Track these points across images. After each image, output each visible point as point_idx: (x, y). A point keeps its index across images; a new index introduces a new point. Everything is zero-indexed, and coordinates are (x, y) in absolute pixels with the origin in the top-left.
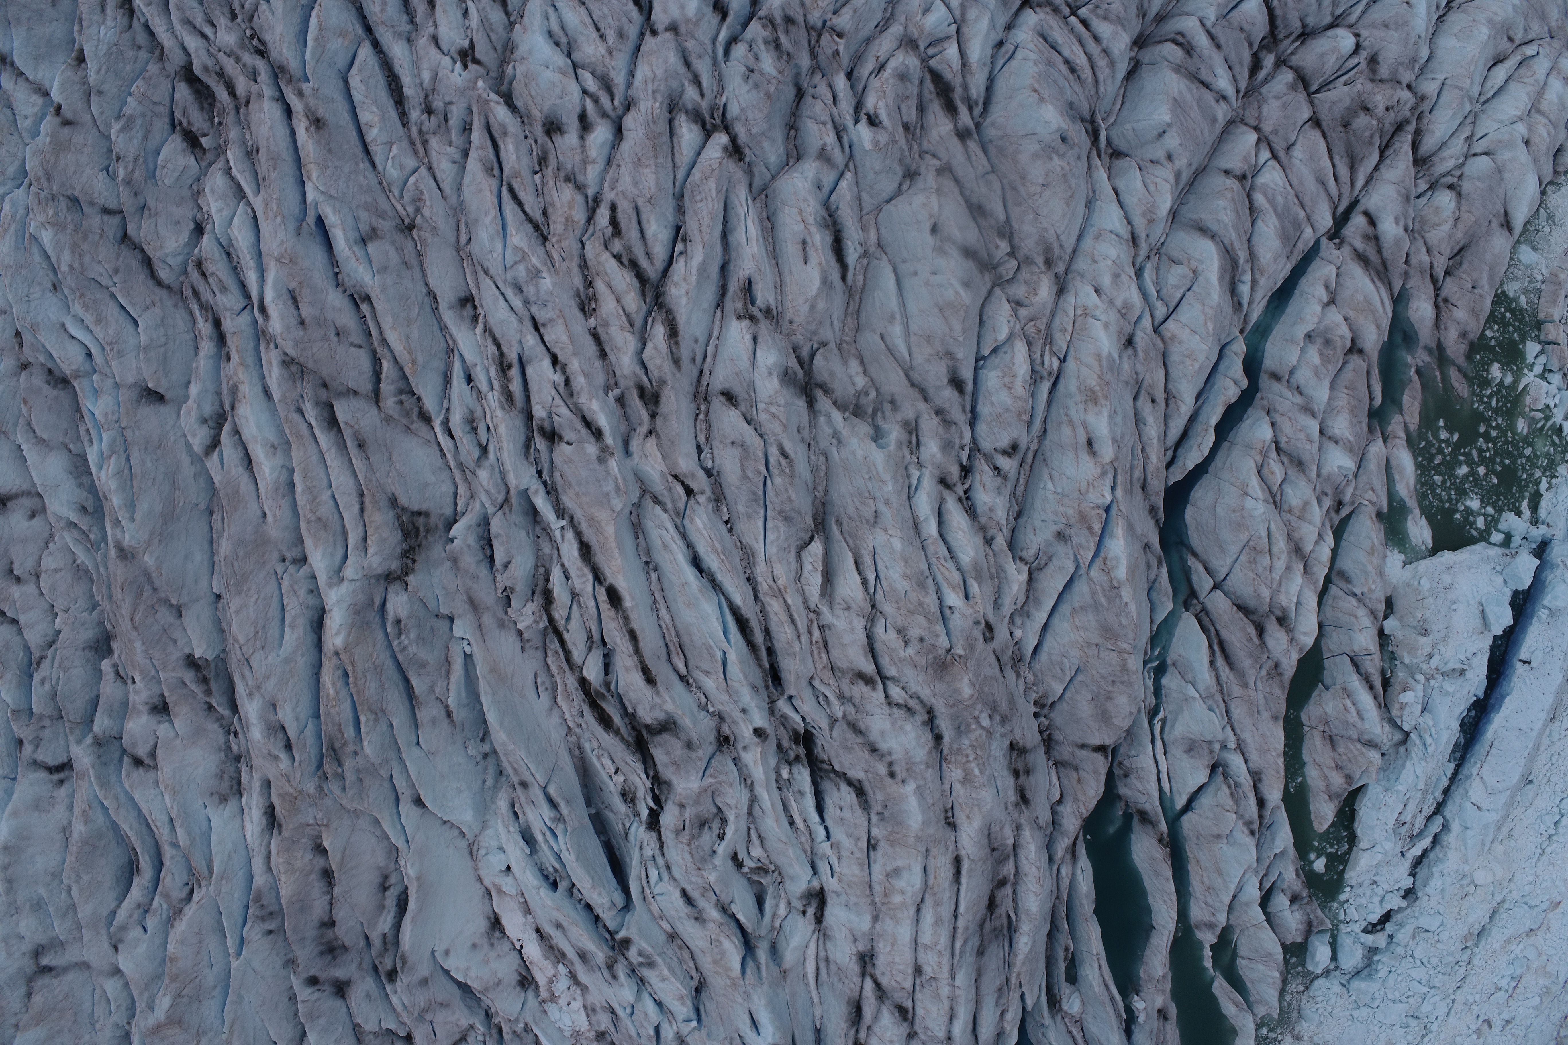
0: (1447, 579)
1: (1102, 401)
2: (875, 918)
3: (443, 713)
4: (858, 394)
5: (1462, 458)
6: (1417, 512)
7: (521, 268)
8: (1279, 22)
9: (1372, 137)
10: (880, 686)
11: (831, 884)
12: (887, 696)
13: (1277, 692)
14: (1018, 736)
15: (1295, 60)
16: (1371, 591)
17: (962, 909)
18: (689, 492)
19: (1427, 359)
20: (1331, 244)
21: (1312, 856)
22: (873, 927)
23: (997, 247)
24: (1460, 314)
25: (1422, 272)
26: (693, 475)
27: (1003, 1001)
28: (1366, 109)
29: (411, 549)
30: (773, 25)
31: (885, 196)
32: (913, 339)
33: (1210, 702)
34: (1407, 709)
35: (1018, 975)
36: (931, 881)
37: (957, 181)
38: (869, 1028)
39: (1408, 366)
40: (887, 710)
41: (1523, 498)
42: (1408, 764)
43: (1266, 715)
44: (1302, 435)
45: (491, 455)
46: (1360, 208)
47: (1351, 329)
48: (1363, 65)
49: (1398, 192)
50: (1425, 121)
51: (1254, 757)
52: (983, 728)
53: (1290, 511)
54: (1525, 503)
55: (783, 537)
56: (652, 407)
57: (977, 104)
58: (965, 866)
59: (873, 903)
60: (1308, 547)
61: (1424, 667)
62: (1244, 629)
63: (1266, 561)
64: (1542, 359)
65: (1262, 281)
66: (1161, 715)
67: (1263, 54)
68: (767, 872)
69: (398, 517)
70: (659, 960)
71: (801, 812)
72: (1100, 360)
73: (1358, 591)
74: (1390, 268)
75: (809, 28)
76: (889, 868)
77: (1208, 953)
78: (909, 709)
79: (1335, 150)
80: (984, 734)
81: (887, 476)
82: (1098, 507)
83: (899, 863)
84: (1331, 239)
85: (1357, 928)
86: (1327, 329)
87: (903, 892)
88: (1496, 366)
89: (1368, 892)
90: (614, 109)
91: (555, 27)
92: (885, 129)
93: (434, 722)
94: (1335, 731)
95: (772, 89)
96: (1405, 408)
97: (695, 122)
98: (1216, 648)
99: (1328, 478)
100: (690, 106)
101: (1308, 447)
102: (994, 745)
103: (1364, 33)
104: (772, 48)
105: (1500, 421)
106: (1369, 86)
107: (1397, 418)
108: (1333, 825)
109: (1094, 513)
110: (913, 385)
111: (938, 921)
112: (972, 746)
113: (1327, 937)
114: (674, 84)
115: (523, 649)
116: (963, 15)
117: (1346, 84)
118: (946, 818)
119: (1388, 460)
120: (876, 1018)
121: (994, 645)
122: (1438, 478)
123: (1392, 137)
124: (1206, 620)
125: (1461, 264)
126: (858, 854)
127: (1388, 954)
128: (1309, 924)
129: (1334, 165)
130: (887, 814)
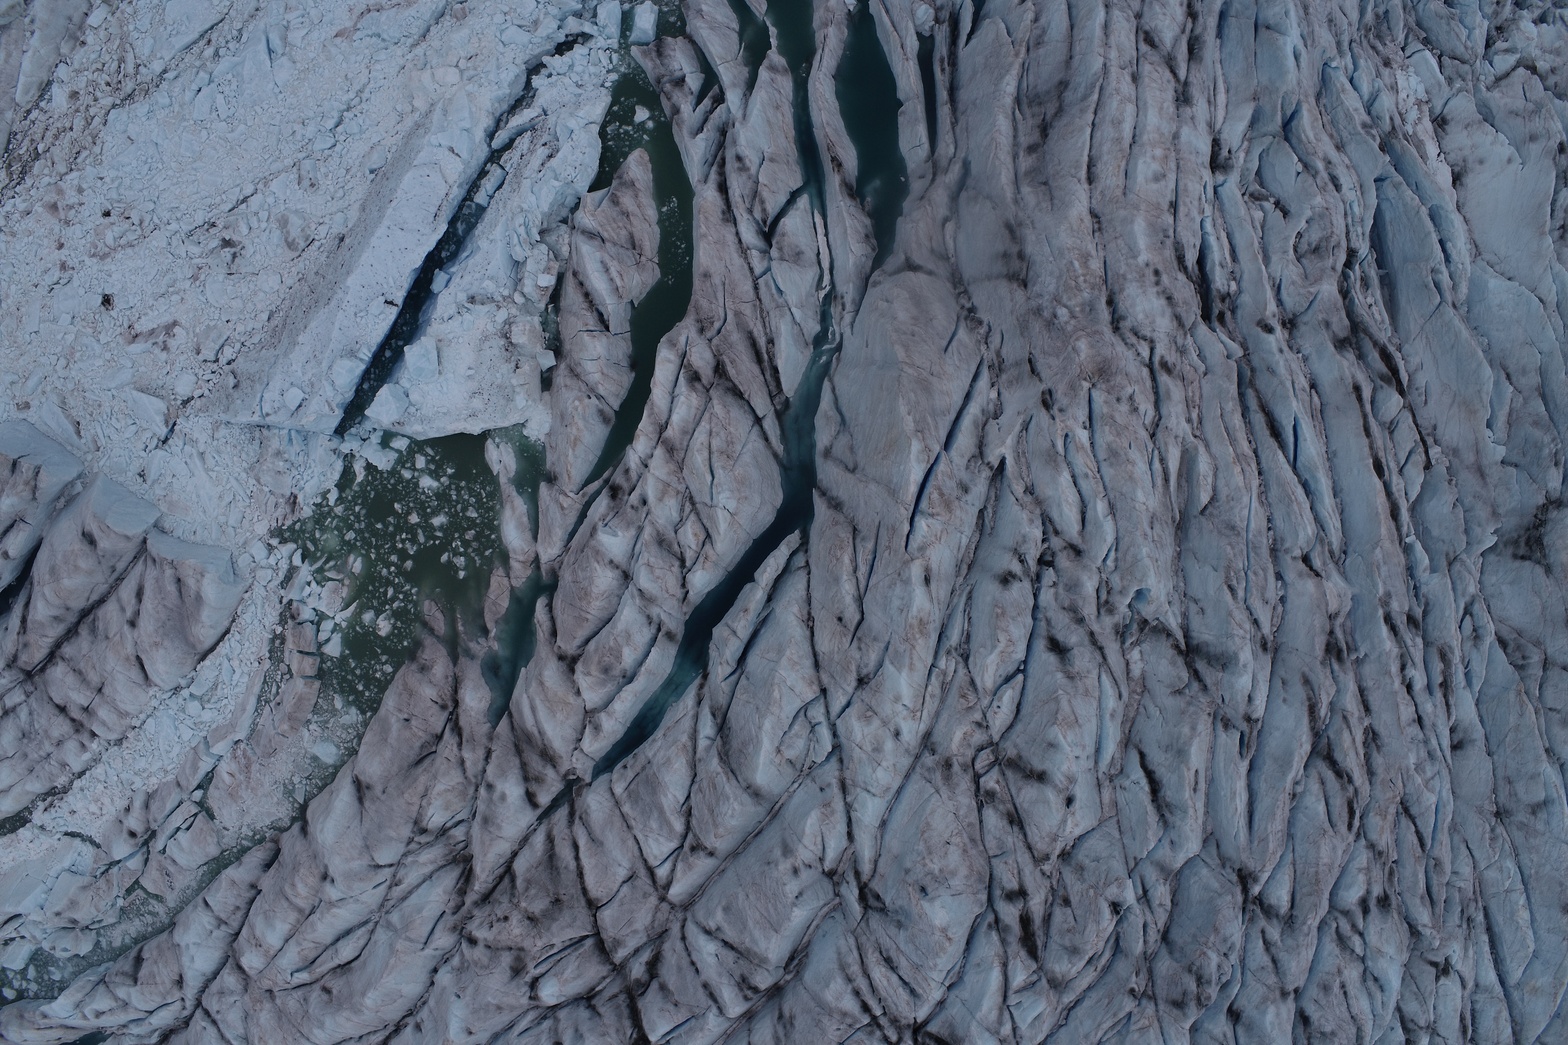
0: (477, 403)
1: (915, 622)
2: (1176, 136)
3: (1514, 379)
4: (1137, 643)
5: (439, 534)
6: (503, 480)
7: (1429, 774)
8: (626, 1012)
9: (527, 889)
10: (1156, 359)
11: (1207, 174)
12: (1152, 350)
13: (704, 303)
14: (1020, 294)
15: (604, 970)
16: (580, 399)
17: (1089, 130)
18: (1306, 559)
19: (472, 645)
20: (579, 773)
21: (650, 124)
22: (1179, 128)
23: (998, 782)
24: (429, 692)
25: (472, 739)
26: (1300, 575)
27: (1038, 32)
28: (530, 919)
29: (1536, 527)
30: (1199, 999)
31: (1097, 835)
32: (1096, 694)
33: (781, 300)
34: (542, 267)
35: (1017, 55)
36: (1123, 164)
37: (1029, 848)
38: (1183, 31)
39: (497, 638)
40: (1155, 336)
41: (361, 484)
42: (545, 208)
43: (717, 280)
44: (658, 572)
45: (1462, 606)
46: (539, 812)
47: (574, 682)
48: (531, 965)
49: (499, 827)
50: (452, 904)
51: (731, 238)
52: (1066, 306)
53: (678, 493)
54: (360, 478)
55: (1237, 511)
56: (1333, 641)
57: (990, 926)
58: (1083, 173)
59: (1177, 151)
60: (659, 452)
61: (514, 311)
62: (738, 373)
63: (716, 443)
64: (322, 637)
65: (685, 738)
66: (822, 294)
67: (645, 978)
68: (1252, 195)
69: (1545, 556)
70: (1359, 128)
71: (1221, 247)
72: (911, 664)
73: (594, 400)
74: (511, 746)
75: (1153, 998)
76: (1163, 183)
77: (774, 41)
78: (1136, 334)
79: (573, 876)
80: (1065, 300)
81: (1147, 561)
82: (932, 515)
83: (1155, 186)
84: (579, 779)
85: (601, 42)
86: (603, 684)
87: (1154, 158)
88: (383, 633)
89: (586, 77)
90: (1336, 919)
91: (1378, 995)
92: (1106, 899)
93: (1524, 372)
94: (629, 253)
95: (1212, 939)
96: (507, 594)
97: (1270, 906)
98: (766, 357)
99: (629, 525)
100: (1275, 921)
101: (652, 560)
102: (1052, 288)
103: (525, 1001)
104: (1206, 977)
105: (384, 572)
106: (527, 944)
107: (517, 583)
108: (625, 156)
109: (937, 510)
110: (1101, 649)
111: (1117, 123)
112: (1080, 291)
113: (634, 36)
114: (1290, 942)
115: (1435, 428)
116: (1001, 1014)
117: (552, 946)
118: (1099, 222)
119: (535, 538)
120: (1176, 40)
121: (1043, 387)
122: (472, 514)
123: (495, 887)
124: (773, 387)
125: (422, 747)
126: (1188, 200)
127: (566, 8)
128: (660, 54)
129: (577, 858)
130: (1161, 235)
